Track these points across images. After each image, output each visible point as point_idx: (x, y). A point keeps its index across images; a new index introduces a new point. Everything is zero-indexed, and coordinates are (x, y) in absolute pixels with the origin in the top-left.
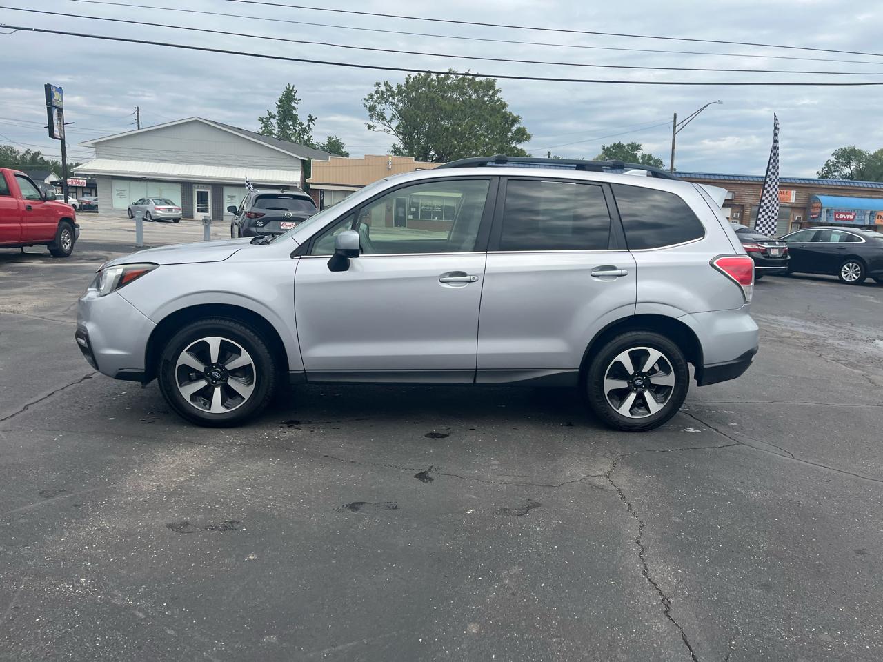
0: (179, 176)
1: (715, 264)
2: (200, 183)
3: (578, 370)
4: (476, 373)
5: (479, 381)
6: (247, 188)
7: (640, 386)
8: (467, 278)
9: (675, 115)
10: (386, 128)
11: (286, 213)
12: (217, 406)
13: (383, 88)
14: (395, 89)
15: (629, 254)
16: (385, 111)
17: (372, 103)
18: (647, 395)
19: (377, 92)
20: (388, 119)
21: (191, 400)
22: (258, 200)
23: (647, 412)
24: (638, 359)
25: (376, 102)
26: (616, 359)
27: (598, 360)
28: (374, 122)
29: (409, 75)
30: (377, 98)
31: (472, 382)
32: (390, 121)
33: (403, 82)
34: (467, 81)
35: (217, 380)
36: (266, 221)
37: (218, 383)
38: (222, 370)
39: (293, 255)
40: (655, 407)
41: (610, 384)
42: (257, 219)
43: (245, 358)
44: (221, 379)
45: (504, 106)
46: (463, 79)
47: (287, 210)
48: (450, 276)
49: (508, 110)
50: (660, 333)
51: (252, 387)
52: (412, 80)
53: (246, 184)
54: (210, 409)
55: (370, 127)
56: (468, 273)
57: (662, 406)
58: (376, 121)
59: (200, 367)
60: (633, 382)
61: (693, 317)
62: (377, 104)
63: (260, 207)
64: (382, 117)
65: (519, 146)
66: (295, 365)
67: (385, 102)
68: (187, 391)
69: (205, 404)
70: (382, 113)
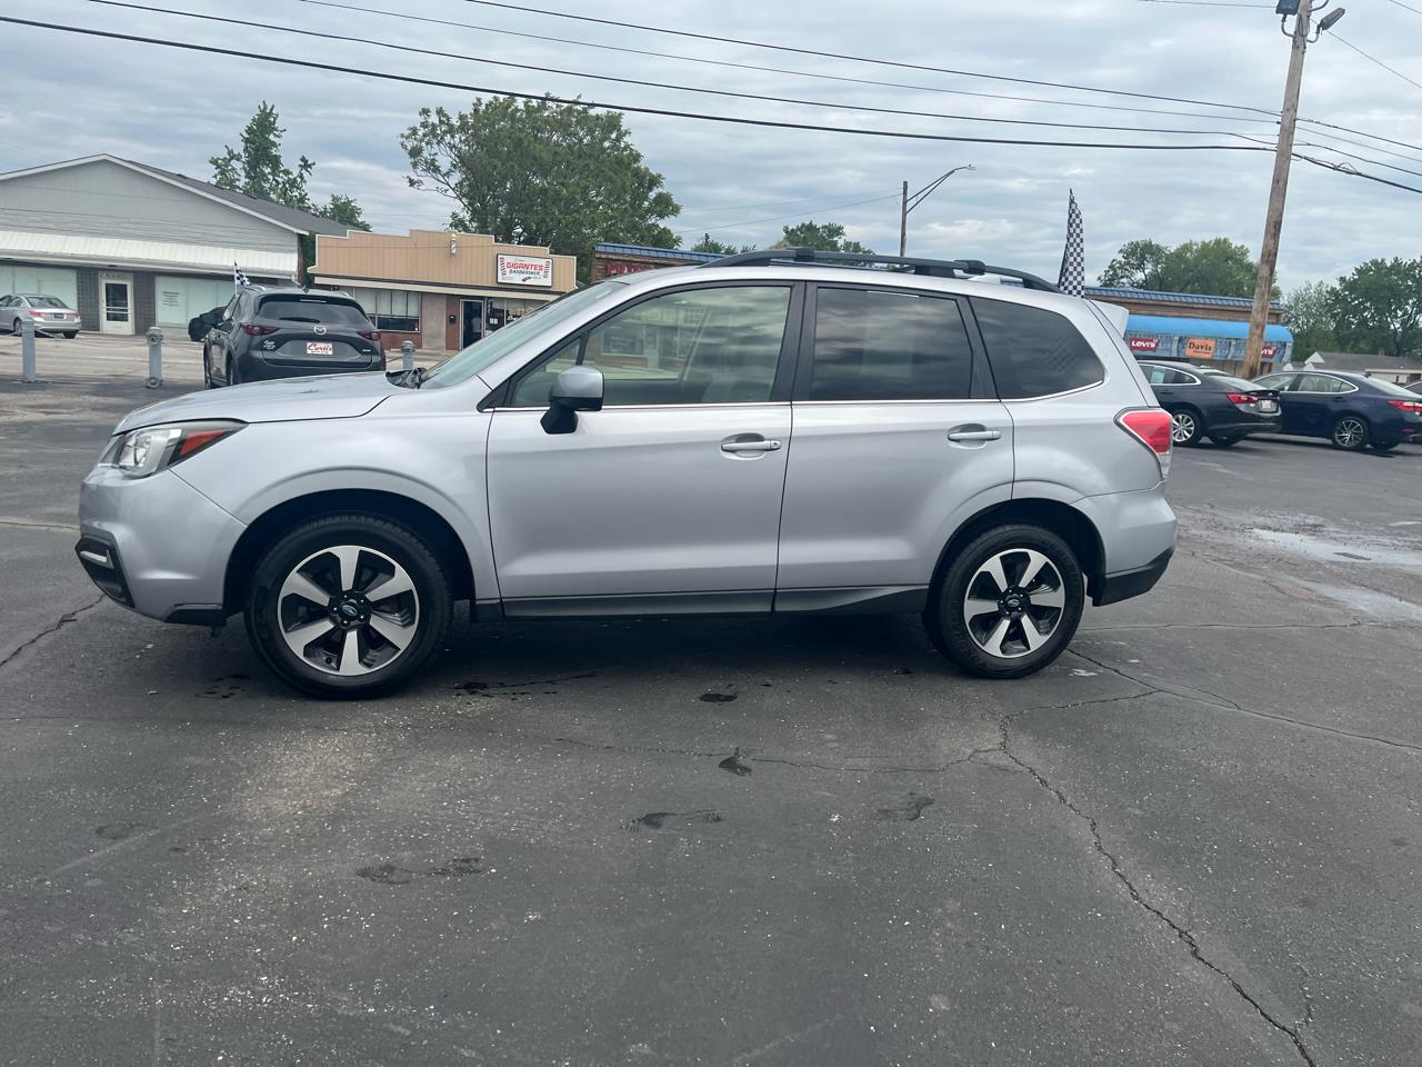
0: (73, 257)
1: (1121, 421)
2: (112, 270)
3: (927, 587)
4: (774, 595)
5: (780, 607)
6: (237, 282)
7: (1016, 609)
8: (765, 444)
9: (905, 183)
10: (441, 186)
11: (316, 328)
12: (351, 664)
13: (434, 119)
14: (455, 121)
15: (1000, 406)
16: (437, 157)
17: (415, 143)
18: (1026, 621)
19: (424, 125)
20: (444, 170)
21: (304, 655)
22: (265, 305)
23: (1024, 648)
24: (1014, 566)
25: (422, 140)
26: (983, 568)
27: (957, 569)
28: (419, 174)
29: (479, 100)
30: (425, 135)
31: (768, 609)
32: (448, 174)
33: (468, 110)
34: (573, 116)
35: (351, 618)
36: (280, 341)
37: (352, 623)
38: (359, 602)
39: (481, 407)
40: (1036, 639)
41: (973, 608)
42: (264, 337)
43: (401, 581)
44: (357, 617)
45: (637, 157)
46: (569, 110)
47: (317, 322)
48: (738, 441)
49: (643, 164)
50: (1044, 526)
51: (413, 629)
52: (483, 107)
53: (236, 275)
54: (338, 669)
55: (412, 183)
56: (765, 436)
57: (1047, 638)
58: (423, 173)
59: (322, 598)
60: (1005, 603)
61: (1093, 501)
62: (423, 144)
63: (267, 315)
64: (433, 167)
65: (662, 224)
66: (485, 590)
67: (438, 143)
68: (298, 641)
69: (329, 661)
70: (433, 160)
